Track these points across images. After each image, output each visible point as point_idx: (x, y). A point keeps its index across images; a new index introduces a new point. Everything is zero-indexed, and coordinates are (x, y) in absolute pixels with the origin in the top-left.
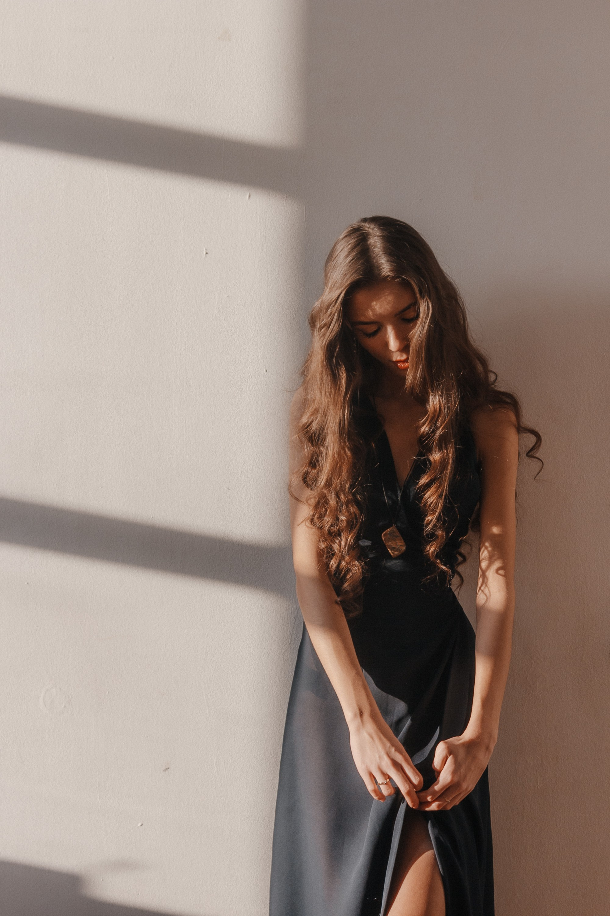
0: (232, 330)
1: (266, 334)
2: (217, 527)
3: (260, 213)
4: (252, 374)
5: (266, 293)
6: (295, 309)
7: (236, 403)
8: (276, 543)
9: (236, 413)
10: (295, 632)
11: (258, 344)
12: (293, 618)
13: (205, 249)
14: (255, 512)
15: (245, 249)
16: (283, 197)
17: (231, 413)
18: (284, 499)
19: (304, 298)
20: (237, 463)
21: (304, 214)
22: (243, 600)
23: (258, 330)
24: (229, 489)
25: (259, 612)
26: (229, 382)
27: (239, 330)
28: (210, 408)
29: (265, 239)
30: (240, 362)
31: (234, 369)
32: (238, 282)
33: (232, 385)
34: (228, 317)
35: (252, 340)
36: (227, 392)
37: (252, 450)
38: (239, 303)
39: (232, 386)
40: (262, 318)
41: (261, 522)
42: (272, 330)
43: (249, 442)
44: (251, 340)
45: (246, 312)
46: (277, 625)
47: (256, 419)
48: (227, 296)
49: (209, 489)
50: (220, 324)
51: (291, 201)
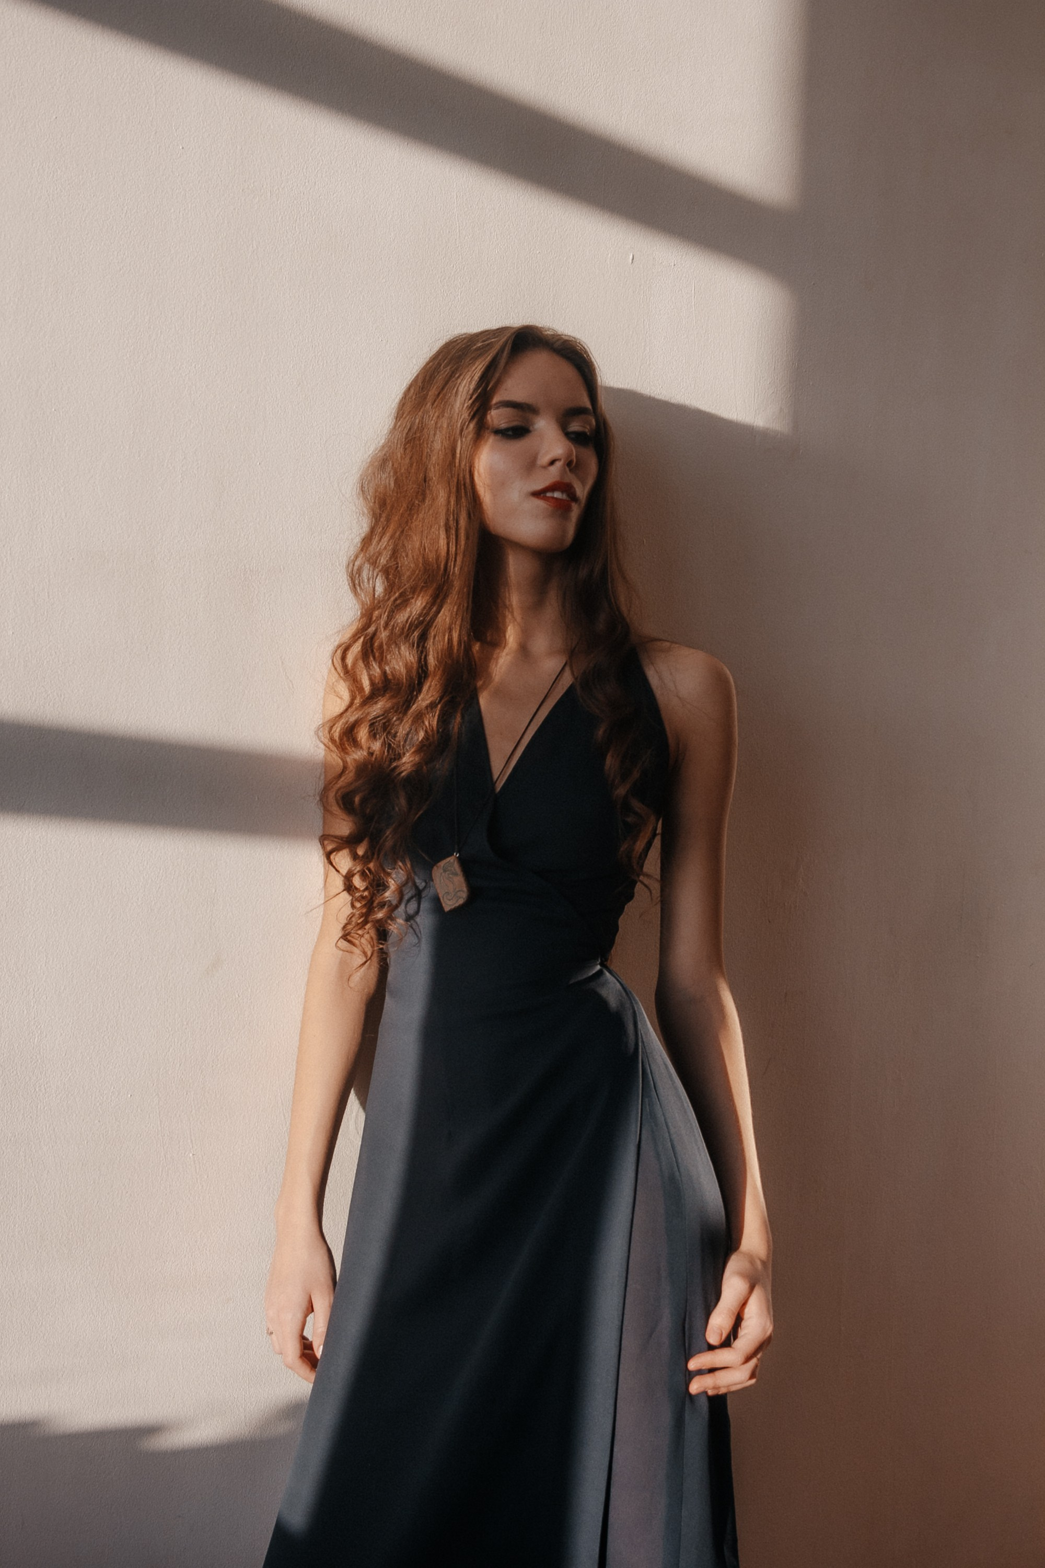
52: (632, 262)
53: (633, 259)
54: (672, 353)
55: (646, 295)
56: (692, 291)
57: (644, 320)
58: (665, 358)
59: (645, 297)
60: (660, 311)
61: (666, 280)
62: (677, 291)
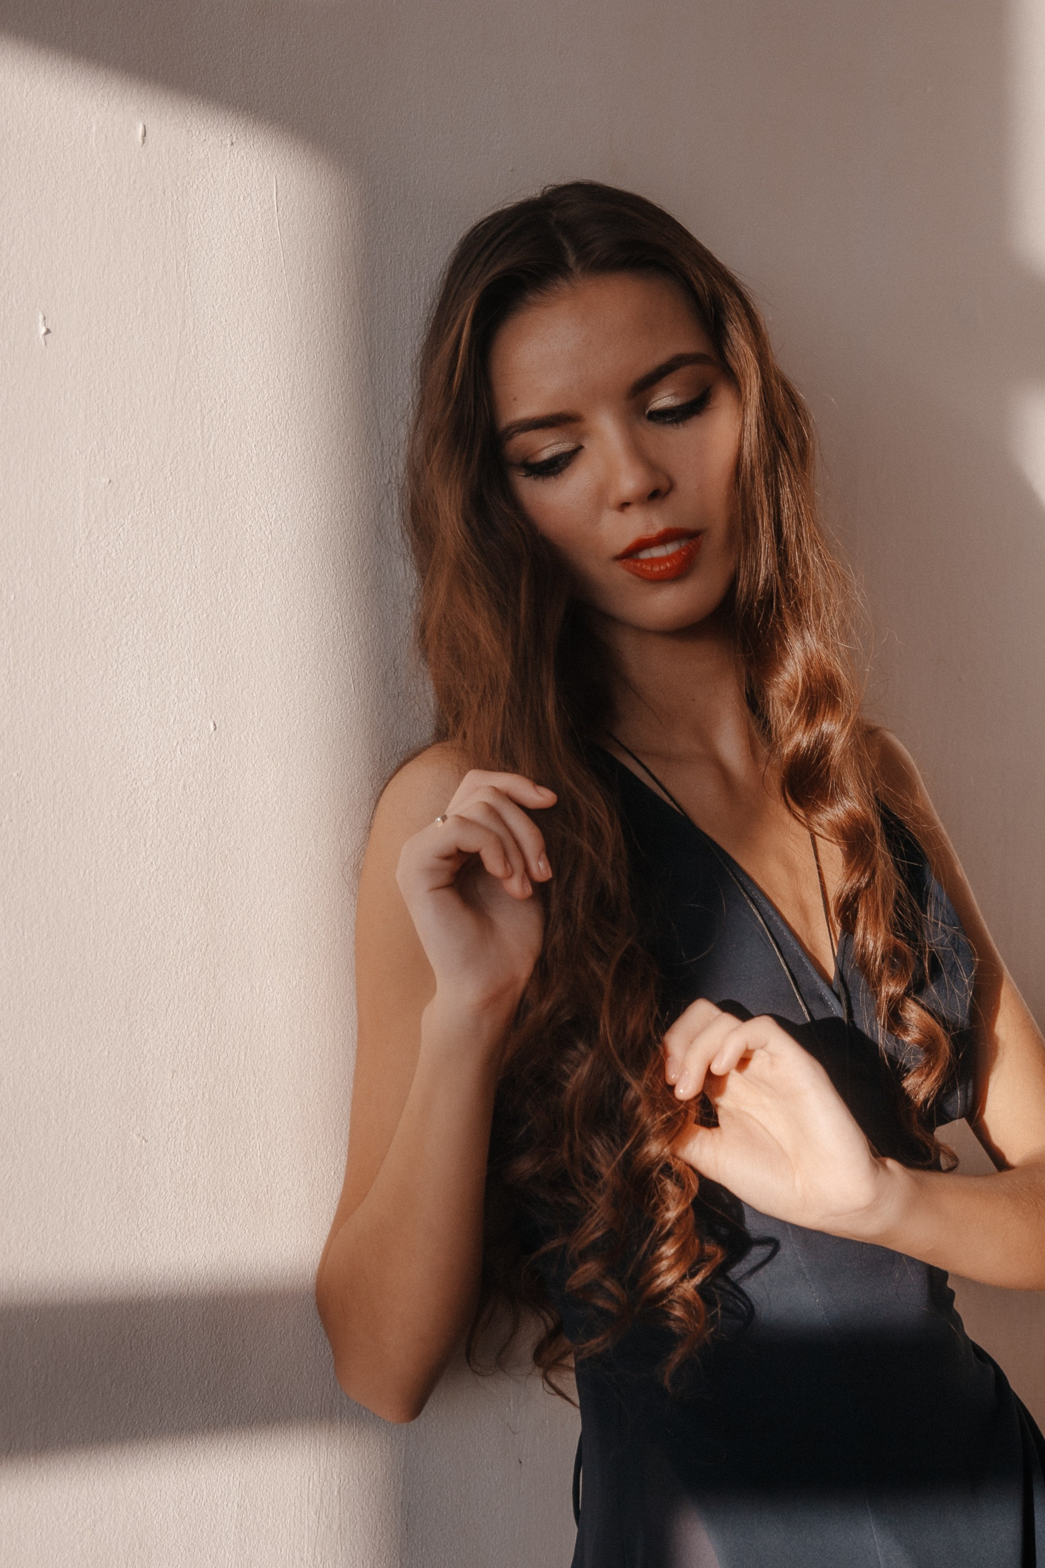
0: (125, 598)
1: (208, 601)
2: (122, 1278)
3: (173, 196)
4: (181, 742)
5: (200, 465)
6: (270, 515)
7: (148, 845)
8: (264, 1287)
9: (150, 879)
10: (319, 1560)
11: (190, 639)
12: (314, 1516)
13: (41, 317)
14: (211, 1201)
15: (143, 314)
16: (224, 143)
17: (138, 883)
18: (276, 1139)
19: (288, 480)
20: (160, 1049)
21: (273, 202)
22: (197, 1501)
23: (189, 594)
24: (146, 1138)
25: (236, 1527)
26: (127, 775)
27: (142, 596)
28: (85, 872)
29: (188, 283)
30: (151, 705)
31: (138, 729)
32: (131, 433)
33: (134, 786)
34: (113, 555)
35: (175, 627)
36: (124, 812)
37: (195, 997)
38: (139, 504)
39: (134, 789)
40: (196, 552)
41: (226, 1230)
42: (221, 590)
43: (185, 970)
44: (173, 626)
45: (156, 535)
46: (279, 1552)
47: (198, 891)
48: (108, 482)
49: (96, 1154)
50: (95, 580)
51: (242, 158)
52: (144, 141)
53: (145, 134)
54: (240, 329)
55: (178, 210)
56: (271, 196)
57: (178, 263)
58: (228, 338)
59: (177, 214)
60: (210, 241)
61: (218, 176)
62: (242, 198)
